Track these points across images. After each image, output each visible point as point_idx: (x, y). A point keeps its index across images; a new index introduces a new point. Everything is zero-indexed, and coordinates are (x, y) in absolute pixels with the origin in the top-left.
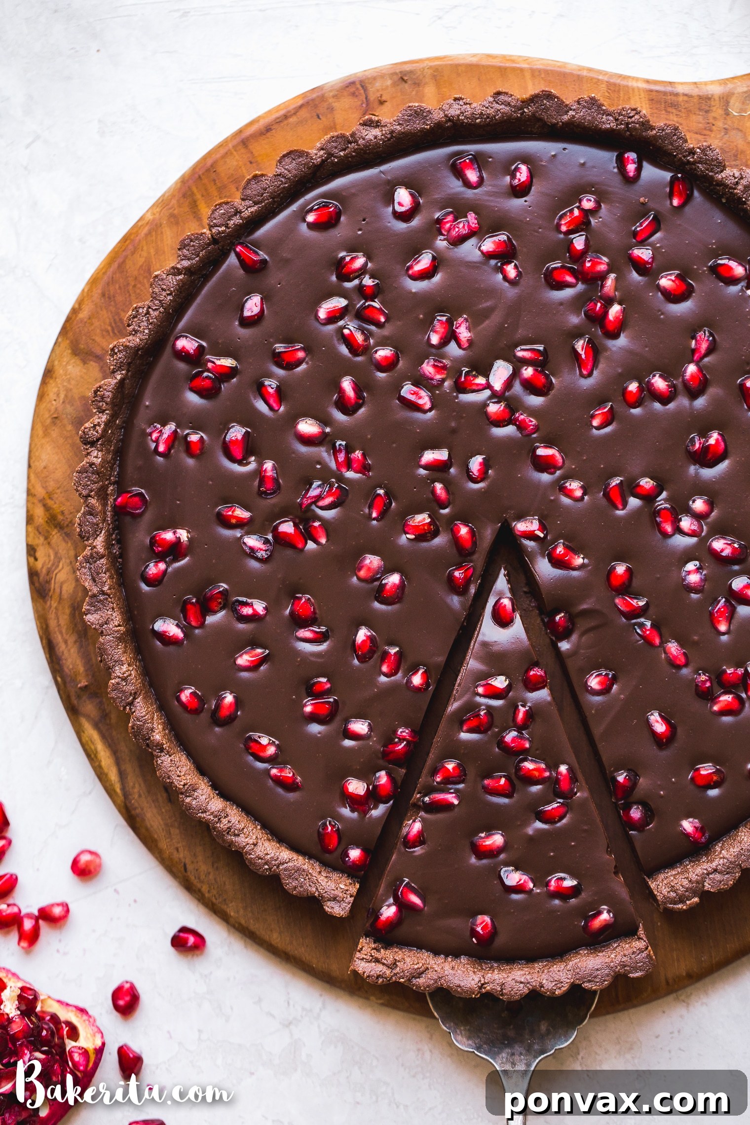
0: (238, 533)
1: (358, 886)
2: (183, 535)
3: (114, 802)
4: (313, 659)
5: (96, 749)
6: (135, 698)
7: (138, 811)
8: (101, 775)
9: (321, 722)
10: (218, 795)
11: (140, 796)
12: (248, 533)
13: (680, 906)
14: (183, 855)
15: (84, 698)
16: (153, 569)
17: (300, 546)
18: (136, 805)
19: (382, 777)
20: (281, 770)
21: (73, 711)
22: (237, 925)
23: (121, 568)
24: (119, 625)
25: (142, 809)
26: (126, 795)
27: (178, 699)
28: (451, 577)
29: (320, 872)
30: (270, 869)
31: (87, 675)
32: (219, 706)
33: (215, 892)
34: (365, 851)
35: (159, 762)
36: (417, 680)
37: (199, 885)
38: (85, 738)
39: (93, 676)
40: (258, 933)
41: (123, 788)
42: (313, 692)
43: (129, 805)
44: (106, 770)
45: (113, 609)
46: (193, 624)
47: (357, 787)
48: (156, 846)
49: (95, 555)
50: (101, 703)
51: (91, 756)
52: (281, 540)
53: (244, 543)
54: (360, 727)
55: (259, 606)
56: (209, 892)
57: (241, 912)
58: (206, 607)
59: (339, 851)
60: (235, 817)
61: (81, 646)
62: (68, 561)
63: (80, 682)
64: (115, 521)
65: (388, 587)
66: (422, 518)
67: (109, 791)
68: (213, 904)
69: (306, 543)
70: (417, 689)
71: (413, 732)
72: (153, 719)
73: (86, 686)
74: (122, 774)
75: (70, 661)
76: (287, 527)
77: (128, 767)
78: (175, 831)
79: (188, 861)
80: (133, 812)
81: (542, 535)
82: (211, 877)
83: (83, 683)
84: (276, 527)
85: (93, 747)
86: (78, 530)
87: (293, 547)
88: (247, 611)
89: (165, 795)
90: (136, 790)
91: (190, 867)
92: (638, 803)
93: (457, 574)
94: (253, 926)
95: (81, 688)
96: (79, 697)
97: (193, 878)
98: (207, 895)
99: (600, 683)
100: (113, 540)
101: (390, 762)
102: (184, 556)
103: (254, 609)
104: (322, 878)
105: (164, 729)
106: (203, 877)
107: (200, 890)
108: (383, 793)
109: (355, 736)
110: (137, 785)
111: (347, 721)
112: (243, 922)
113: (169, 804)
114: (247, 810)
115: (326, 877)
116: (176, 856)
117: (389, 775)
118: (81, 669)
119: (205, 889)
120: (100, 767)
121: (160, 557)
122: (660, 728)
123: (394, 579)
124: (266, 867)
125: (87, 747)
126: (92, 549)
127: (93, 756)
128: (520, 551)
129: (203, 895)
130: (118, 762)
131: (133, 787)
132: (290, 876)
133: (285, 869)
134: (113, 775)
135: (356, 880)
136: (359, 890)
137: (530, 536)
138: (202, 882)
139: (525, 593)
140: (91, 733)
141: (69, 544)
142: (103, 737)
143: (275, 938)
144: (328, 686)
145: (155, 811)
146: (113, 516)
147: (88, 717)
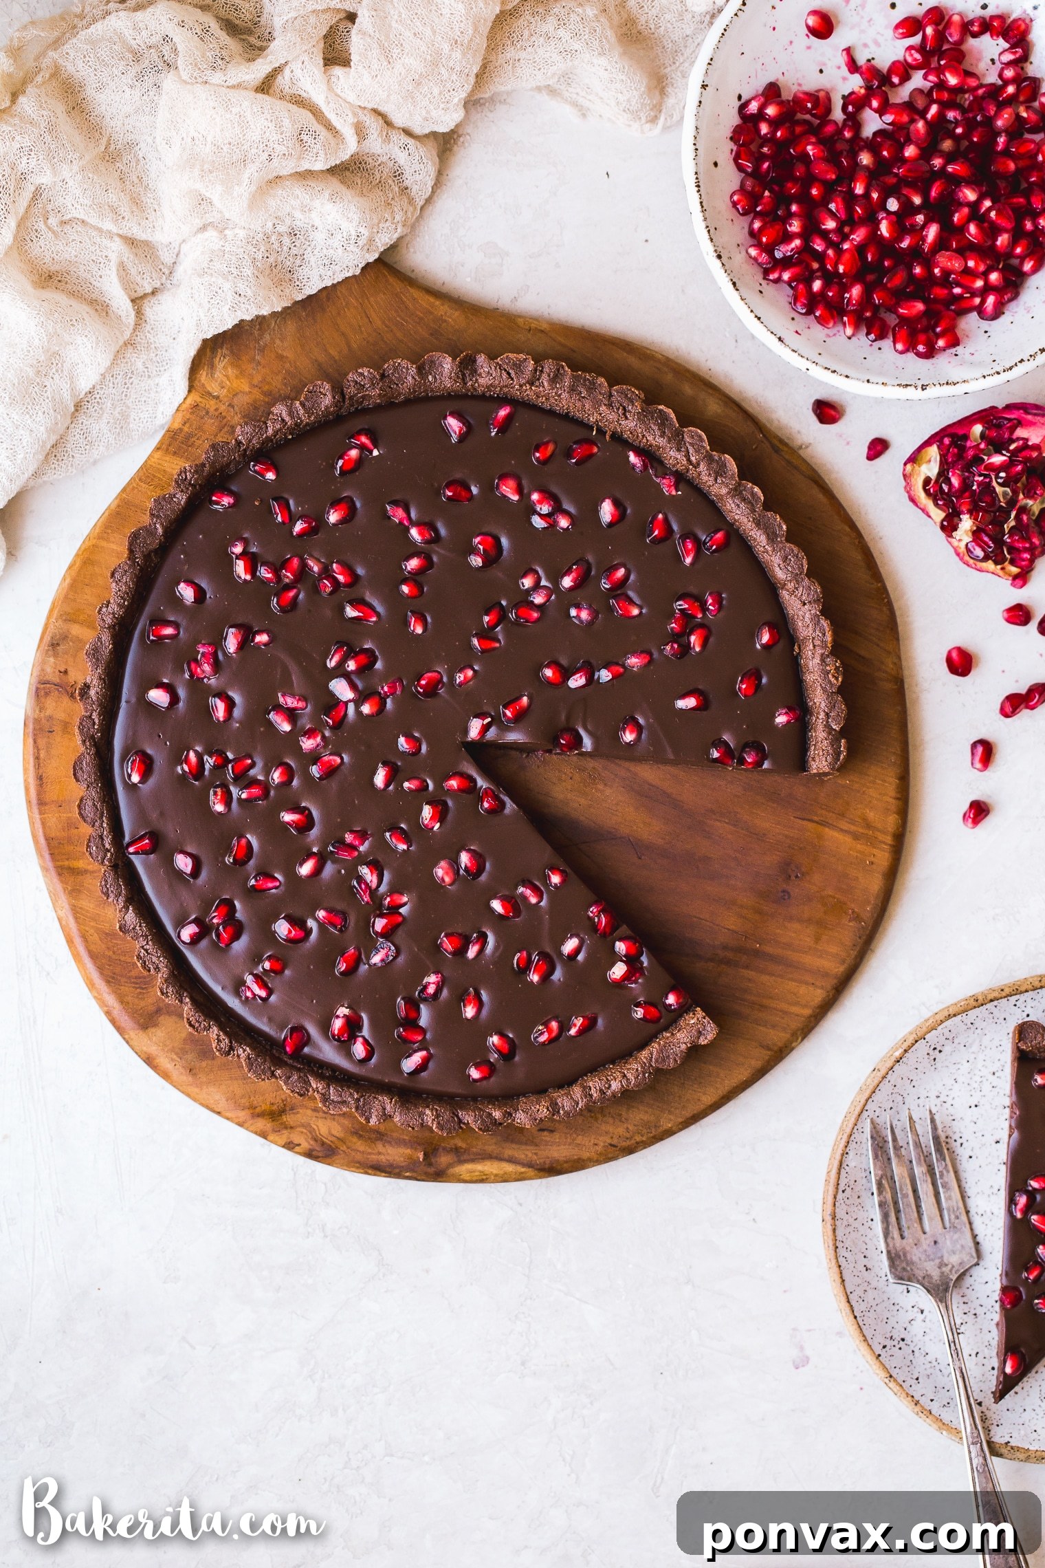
0: (364, 968)
1: (698, 1009)
2: (343, 1011)
3: (530, 1178)
4: (497, 954)
5: (480, 1172)
6: (457, 1116)
7: (548, 1162)
8: (505, 1179)
9: (552, 972)
10: (568, 1087)
11: (536, 1154)
12: (368, 958)
13: (842, 757)
14: (603, 1141)
15: (433, 1160)
16: (359, 1050)
17: (400, 919)
18: (542, 1161)
19: (621, 947)
20: (575, 1025)
21: (438, 1175)
22: (680, 1126)
23: (344, 1076)
24: (391, 1100)
25: (548, 1158)
26: (530, 1165)
27: (475, 1081)
28: (488, 811)
29: (673, 1034)
30: (650, 1073)
31: (416, 1149)
32: (499, 1051)
33: (645, 1131)
34: (673, 989)
35: (519, 1121)
36: (556, 879)
37: (633, 1141)
38: (466, 1177)
39: (419, 1144)
40: (695, 1112)
41: (524, 1165)
42: (525, 968)
43: (539, 1167)
44: (501, 1172)
45: (375, 1098)
46: (420, 1038)
47: (619, 970)
48: (583, 1160)
49: (323, 1091)
50: (444, 1149)
51: (483, 1179)
52: (387, 934)
53: (375, 964)
54: (570, 945)
55: (432, 978)
56: (642, 1136)
57: (672, 1117)
58: (411, 1023)
59: (663, 1010)
60: (595, 1084)
61: (390, 1142)
62: (314, 1119)
63: (418, 1158)
64: (303, 1062)
65: (469, 865)
66: (427, 812)
67: (520, 1178)
68: (654, 1137)
69: (400, 914)
70: (563, 881)
71: (595, 903)
72: (481, 1110)
73: (424, 1154)
74: (511, 1160)
75: (396, 1158)
76: (380, 924)
77: (509, 1151)
78: (579, 1140)
79: (609, 1141)
80: (547, 1166)
81: (489, 719)
82: (631, 1128)
83: (421, 1156)
84: (376, 933)
85: (477, 1174)
86: (296, 1095)
87: (398, 926)
88: (431, 990)
89: (546, 1133)
90: (530, 1155)
91: (615, 1142)
92: (743, 750)
93: (486, 805)
94: (688, 1113)
95: (424, 1159)
96: (430, 1164)
97: (624, 1143)
98: (644, 1139)
99: (631, 732)
100: (318, 1071)
101: (611, 933)
102: (361, 1018)
103: (434, 983)
104: (678, 1035)
105: (494, 1105)
106: (628, 1135)
107: (637, 1143)
108: (633, 951)
109: (577, 951)
110: (527, 1152)
111: (560, 954)
112: (680, 1120)
113: (555, 1133)
114: (594, 1069)
115: (679, 1031)
116: (599, 1149)
117: (620, 940)
118: (408, 1151)
119: (638, 1138)
120: (496, 1175)
121: (353, 1038)
122: (690, 702)
123: (464, 858)
124: (647, 1075)
125: (475, 1178)
126: (318, 1092)
127: (484, 1177)
128: (493, 745)
129: (642, 1142)
130: (499, 1158)
131: (527, 1155)
132: (664, 1060)
133: (657, 1061)
134: (509, 1168)
135: (693, 1008)
136: (703, 1010)
137: (485, 729)
138: (631, 1138)
139: (528, 756)
140: (464, 1169)
141: (301, 1111)
142: (472, 1161)
143: (708, 1099)
144: (525, 954)
145: (555, 1148)
146: (298, 1062)
147: (450, 1165)
